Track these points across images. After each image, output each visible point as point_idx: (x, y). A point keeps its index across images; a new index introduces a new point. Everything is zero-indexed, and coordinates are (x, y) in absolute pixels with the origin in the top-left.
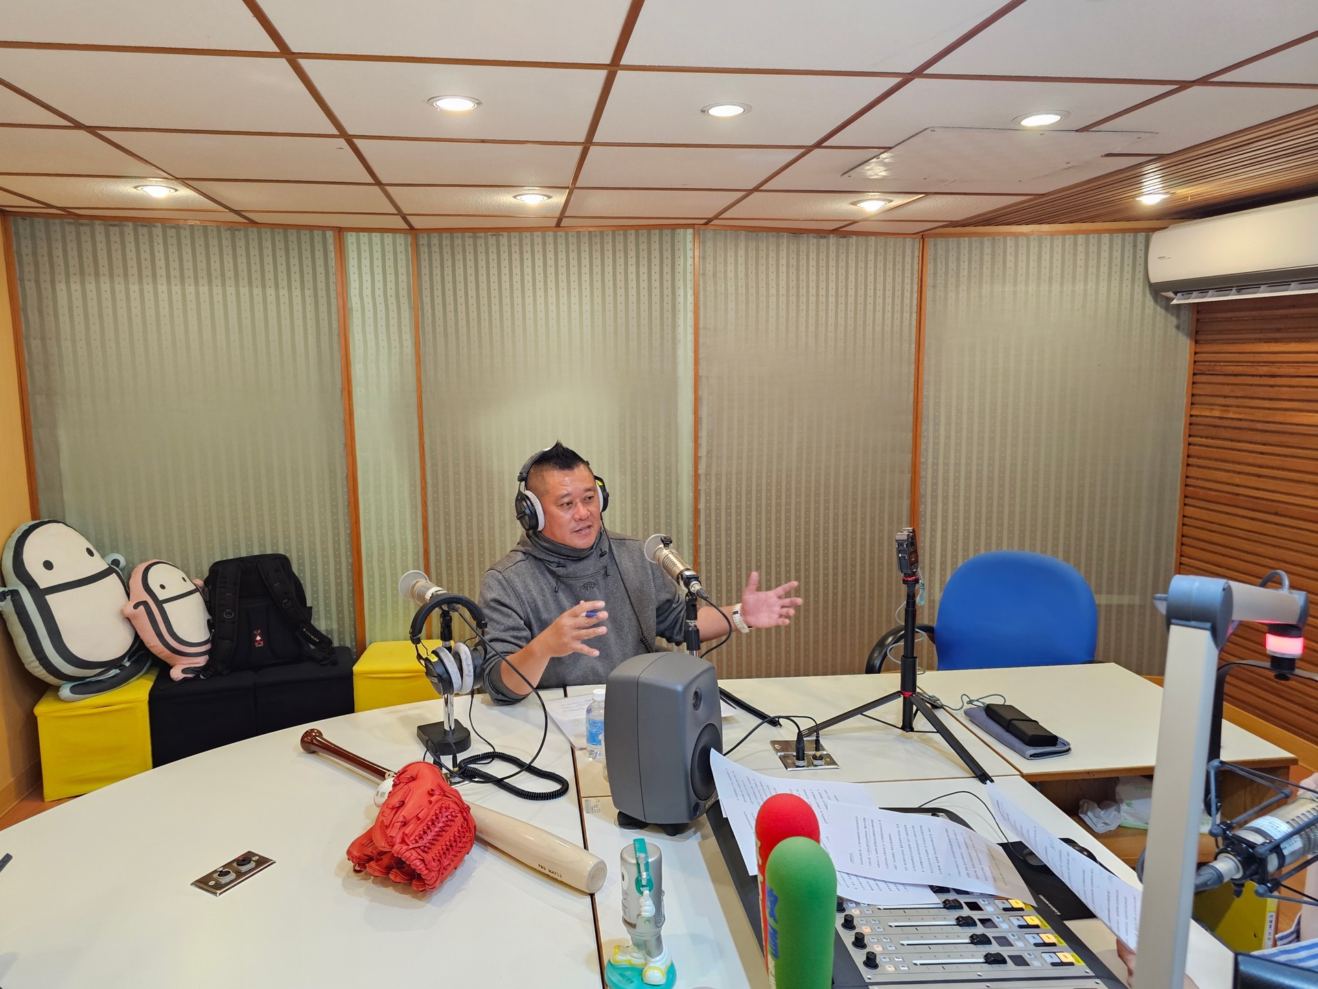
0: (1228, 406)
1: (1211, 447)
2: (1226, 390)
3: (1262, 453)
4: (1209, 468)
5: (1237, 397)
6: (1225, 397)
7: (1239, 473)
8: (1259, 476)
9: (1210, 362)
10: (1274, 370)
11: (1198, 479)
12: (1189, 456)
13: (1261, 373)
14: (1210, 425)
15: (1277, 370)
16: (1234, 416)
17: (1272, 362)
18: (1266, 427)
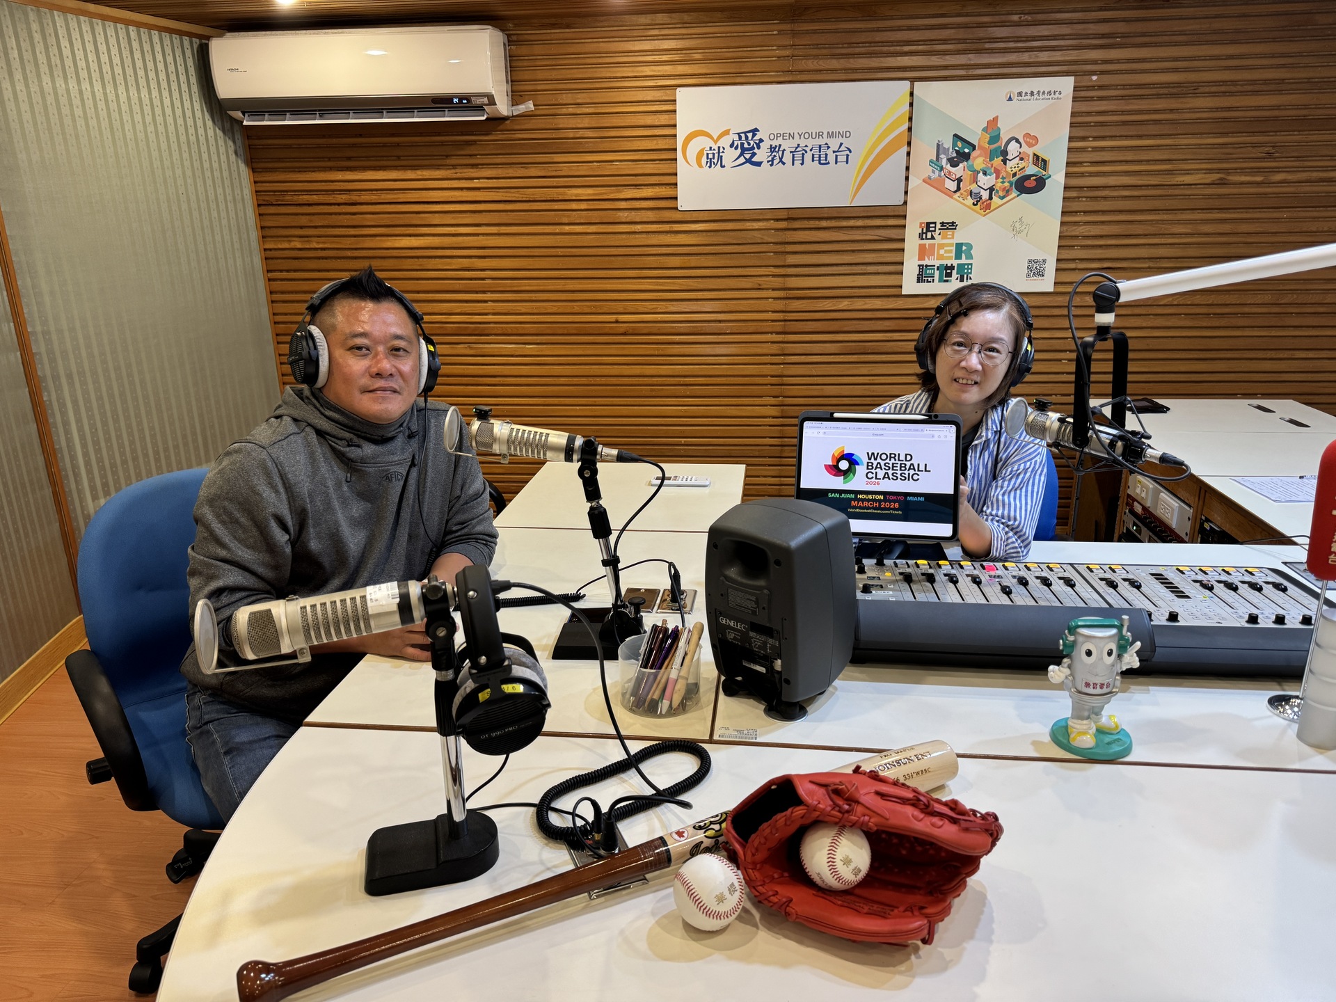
0: (307, 237)
1: (295, 279)
2: (304, 221)
5: (316, 227)
6: (301, 227)
9: (275, 191)
10: (355, 198)
11: (286, 314)
12: (271, 293)
13: (339, 201)
14: (289, 258)
15: (357, 198)
16: (317, 246)
17: (349, 191)
18: (356, 253)
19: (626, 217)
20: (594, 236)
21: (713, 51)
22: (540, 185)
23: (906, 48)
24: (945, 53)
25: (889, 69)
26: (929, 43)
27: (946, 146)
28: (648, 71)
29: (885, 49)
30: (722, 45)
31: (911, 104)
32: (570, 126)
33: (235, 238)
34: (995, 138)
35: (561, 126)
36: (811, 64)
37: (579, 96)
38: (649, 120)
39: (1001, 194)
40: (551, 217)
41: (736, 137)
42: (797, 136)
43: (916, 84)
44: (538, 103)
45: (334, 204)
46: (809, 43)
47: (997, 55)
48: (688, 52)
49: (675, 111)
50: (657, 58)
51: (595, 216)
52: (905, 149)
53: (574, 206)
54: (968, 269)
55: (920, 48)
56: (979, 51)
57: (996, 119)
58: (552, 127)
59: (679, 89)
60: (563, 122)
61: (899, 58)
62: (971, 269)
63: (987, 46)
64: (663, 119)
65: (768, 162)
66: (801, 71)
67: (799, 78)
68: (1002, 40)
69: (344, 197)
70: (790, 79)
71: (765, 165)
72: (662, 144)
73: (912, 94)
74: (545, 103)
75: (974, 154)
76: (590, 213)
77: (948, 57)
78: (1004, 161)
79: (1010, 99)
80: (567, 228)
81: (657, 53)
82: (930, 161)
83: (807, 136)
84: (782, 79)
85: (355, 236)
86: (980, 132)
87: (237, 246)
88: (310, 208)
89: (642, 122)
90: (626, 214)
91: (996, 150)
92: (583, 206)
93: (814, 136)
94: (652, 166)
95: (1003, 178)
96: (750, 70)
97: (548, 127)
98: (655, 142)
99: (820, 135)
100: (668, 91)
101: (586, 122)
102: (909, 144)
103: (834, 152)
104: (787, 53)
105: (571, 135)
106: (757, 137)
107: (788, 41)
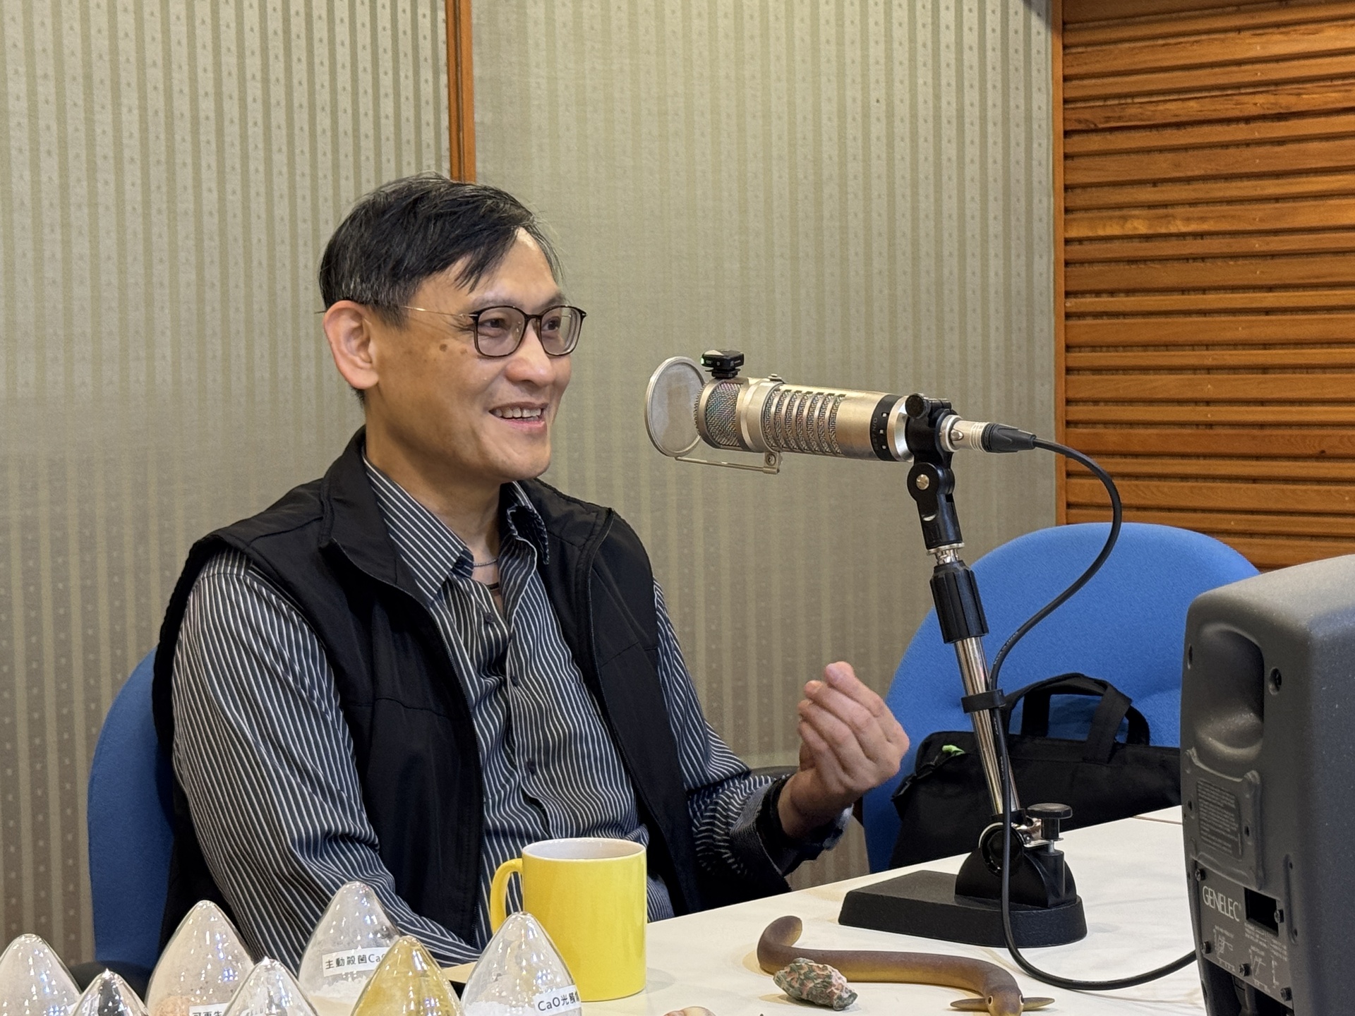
0: (1165, 205)
1: (1125, 315)
2: (1162, 166)
3: (1268, 311)
4: (1126, 370)
5: (1189, 180)
6: (1155, 183)
7: (1209, 369)
8: (1265, 369)
9: (1109, 97)
10: (1286, 100)
11: (1096, 402)
12: (1068, 348)
13: (1252, 110)
14: (1117, 261)
15: (1293, 99)
16: (1184, 229)
17: (1277, 83)
18: (1276, 244)
33: (995, 208)
45: (1237, 120)
69: (1260, 99)
85: (1277, 199)
87: (995, 228)
88: (1182, 132)
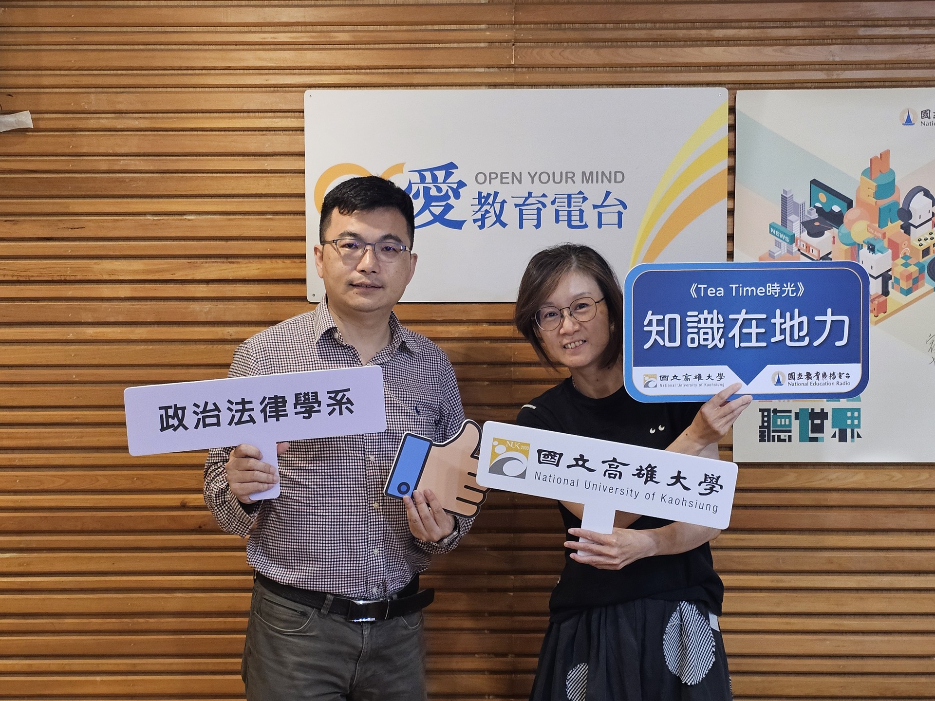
19: (207, 313)
20: (142, 347)
21: (371, 28)
22: (40, 253)
23: (719, 33)
24: (787, 42)
25: (689, 67)
26: (757, 24)
27: (798, 200)
28: (252, 58)
29: (681, 33)
30: (388, 20)
31: (732, 128)
32: (102, 150)
34: (887, 188)
35: (84, 150)
36: (549, 55)
37: (121, 98)
38: (253, 143)
39: (904, 285)
40: (59, 311)
41: (416, 178)
42: (526, 179)
43: (739, 93)
44: (43, 108)
46: (545, 20)
47: (880, 47)
48: (325, 28)
49: (302, 130)
50: (269, 37)
51: (146, 311)
52: (724, 204)
53: (106, 291)
54: (853, 418)
55: (743, 33)
56: (847, 41)
57: (885, 156)
58: (66, 151)
59: (308, 92)
60: (87, 143)
61: (706, 50)
62: (859, 418)
63: (862, 32)
64: (280, 143)
65: (475, 221)
66: (531, 67)
67: (528, 78)
68: (887, 22)
70: (512, 79)
71: (470, 227)
72: (277, 185)
73: (732, 110)
74: (57, 108)
75: (849, 216)
76: (137, 305)
77: (793, 49)
78: (906, 229)
79: (909, 122)
80: (90, 332)
81: (270, 29)
82: (771, 226)
83: (544, 178)
84: (498, 80)
86: (858, 176)
89: (240, 148)
90: (207, 306)
91: (889, 208)
92: (124, 291)
93: (558, 179)
94: (258, 223)
95: (906, 257)
96: (440, 63)
97: (59, 151)
98: (264, 182)
99: (569, 176)
100: (288, 95)
101: (133, 143)
102: (731, 195)
103: (595, 207)
104: (506, 35)
105: (104, 166)
106: (454, 178)
107: (507, 15)
